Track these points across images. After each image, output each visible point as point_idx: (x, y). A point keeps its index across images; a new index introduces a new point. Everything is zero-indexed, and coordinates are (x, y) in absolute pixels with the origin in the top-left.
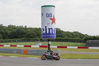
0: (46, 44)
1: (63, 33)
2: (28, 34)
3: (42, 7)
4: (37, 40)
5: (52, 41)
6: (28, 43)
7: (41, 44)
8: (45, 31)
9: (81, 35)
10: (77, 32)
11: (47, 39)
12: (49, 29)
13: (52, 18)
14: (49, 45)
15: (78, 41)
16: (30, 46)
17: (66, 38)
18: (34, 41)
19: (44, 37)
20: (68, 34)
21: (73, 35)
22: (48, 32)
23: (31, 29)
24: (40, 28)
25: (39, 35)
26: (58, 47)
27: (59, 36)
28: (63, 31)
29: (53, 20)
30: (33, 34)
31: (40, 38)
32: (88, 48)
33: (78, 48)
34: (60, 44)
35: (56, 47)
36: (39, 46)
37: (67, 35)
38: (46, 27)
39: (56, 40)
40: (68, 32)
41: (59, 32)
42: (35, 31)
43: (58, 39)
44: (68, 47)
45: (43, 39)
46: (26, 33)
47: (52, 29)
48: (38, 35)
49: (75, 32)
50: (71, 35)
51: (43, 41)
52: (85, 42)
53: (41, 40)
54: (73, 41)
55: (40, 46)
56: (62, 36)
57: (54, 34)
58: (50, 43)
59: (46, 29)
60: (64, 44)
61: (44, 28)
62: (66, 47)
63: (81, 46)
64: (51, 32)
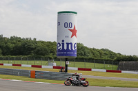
0: (62, 64)
1: (86, 51)
2: (39, 50)
3: (59, 13)
4: (50, 59)
5: (71, 60)
6: (38, 63)
7: (55, 64)
8: (61, 47)
10: (106, 50)
11: (65, 57)
12: (68, 44)
13: (73, 28)
15: (107, 62)
16: (40, 67)
17: (91, 56)
18: (46, 59)
21: (101, 54)
22: (65, 48)
23: (42, 42)
24: (54, 42)
26: (79, 69)
28: (86, 48)
29: (74, 32)
30: (45, 50)
31: (55, 56)
32: (120, 72)
33: (107, 71)
34: (82, 65)
35: (77, 69)
36: (52, 67)
37: (92, 52)
38: (63, 41)
39: (77, 60)
40: (94, 49)
41: (81, 48)
42: (48, 46)
43: (80, 59)
44: (93, 70)
45: (59, 57)
46: (35, 48)
47: (71, 44)
48: (52, 52)
49: (103, 49)
50: (98, 54)
51: (59, 60)
52: (116, 64)
53: (56, 59)
54: (101, 62)
55: (54, 67)
56: (85, 55)
57: (74, 51)
58: (68, 63)
59: (63, 44)
60: (88, 65)
61: (61, 42)
62: (90, 70)
63: (114, 70)
64: (70, 48)
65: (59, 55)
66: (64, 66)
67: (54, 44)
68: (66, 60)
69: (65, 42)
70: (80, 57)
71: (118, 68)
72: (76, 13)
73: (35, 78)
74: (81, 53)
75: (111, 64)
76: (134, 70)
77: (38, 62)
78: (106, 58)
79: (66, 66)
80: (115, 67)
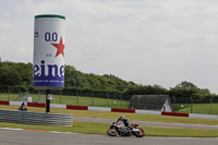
0: (42, 99)
1: (80, 78)
2: (4, 77)
3: (36, 17)
4: (23, 90)
5: (56, 93)
7: (30, 99)
8: (40, 72)
9: (119, 83)
10: (111, 77)
11: (45, 88)
12: (50, 67)
13: (58, 42)
15: (113, 96)
16: (7, 103)
17: (87, 86)
18: (15, 91)
20: (91, 78)
21: (102, 82)
22: (47, 74)
23: (11, 64)
24: (30, 64)
25: (27, 79)
26: (68, 107)
28: (80, 73)
29: (60, 48)
30: (15, 77)
31: (30, 86)
32: (134, 112)
33: (113, 110)
34: (73, 100)
35: (65, 106)
37: (89, 81)
38: (43, 62)
39: (65, 92)
40: (92, 75)
41: (71, 73)
42: (19, 70)
43: (70, 90)
44: (89, 108)
45: (36, 88)
47: (56, 67)
48: (25, 80)
49: (106, 76)
50: (98, 82)
51: (36, 92)
52: (127, 99)
53: (32, 91)
54: (103, 95)
55: (29, 104)
56: (78, 85)
57: (60, 79)
58: (51, 97)
59: (43, 67)
60: (82, 101)
61: (39, 65)
62: (86, 108)
63: (119, 107)
64: (53, 74)
65: (37, 84)
66: (45, 102)
67: (29, 66)
68: (48, 92)
69: (46, 64)
70: (69, 87)
71: (130, 106)
72: (64, 18)
74: (72, 82)
75: (119, 99)
76: (155, 108)
77: (3, 96)
78: (110, 89)
79: (48, 102)
80: (125, 104)
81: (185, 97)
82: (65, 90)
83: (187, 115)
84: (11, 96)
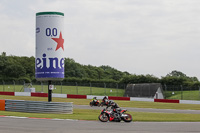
0: (44, 89)
1: (79, 69)
2: (10, 70)
3: (37, 14)
4: (27, 82)
5: (57, 83)
6: (8, 88)
7: (34, 90)
8: (42, 64)
9: (115, 74)
10: (107, 67)
11: (47, 79)
12: (51, 60)
13: (58, 37)
14: (50, 91)
15: (109, 85)
16: (13, 94)
17: (85, 77)
18: (20, 83)
19: (39, 76)
20: (89, 70)
21: (99, 73)
22: (48, 66)
23: (15, 58)
24: (32, 57)
25: (30, 72)
26: (69, 96)
27: (72, 74)
28: (78, 65)
29: (60, 42)
30: (19, 69)
31: (34, 78)
32: (129, 99)
33: (110, 98)
34: (73, 90)
35: (65, 96)
36: (29, 94)
37: (87, 72)
38: (44, 55)
39: (65, 83)
40: (89, 67)
41: (70, 65)
42: (23, 63)
43: (70, 81)
44: (88, 97)
45: (38, 79)
46: (4, 67)
47: (56, 59)
48: (28, 72)
49: (103, 67)
50: (96, 73)
51: (39, 83)
52: (122, 88)
53: (35, 82)
54: (100, 85)
55: (33, 94)
56: (77, 75)
57: (60, 70)
58: (52, 88)
59: (45, 60)
60: (81, 90)
61: (41, 58)
62: (85, 97)
64: (54, 66)
66: (47, 92)
67: (31, 60)
68: (50, 83)
69: (47, 58)
70: (71, 78)
71: (126, 94)
72: (62, 14)
73: (5, 110)
75: (115, 87)
76: (148, 96)
78: (107, 79)
80: (119, 92)
81: (176, 85)
82: (65, 81)
83: (178, 102)
84: (17, 87)
